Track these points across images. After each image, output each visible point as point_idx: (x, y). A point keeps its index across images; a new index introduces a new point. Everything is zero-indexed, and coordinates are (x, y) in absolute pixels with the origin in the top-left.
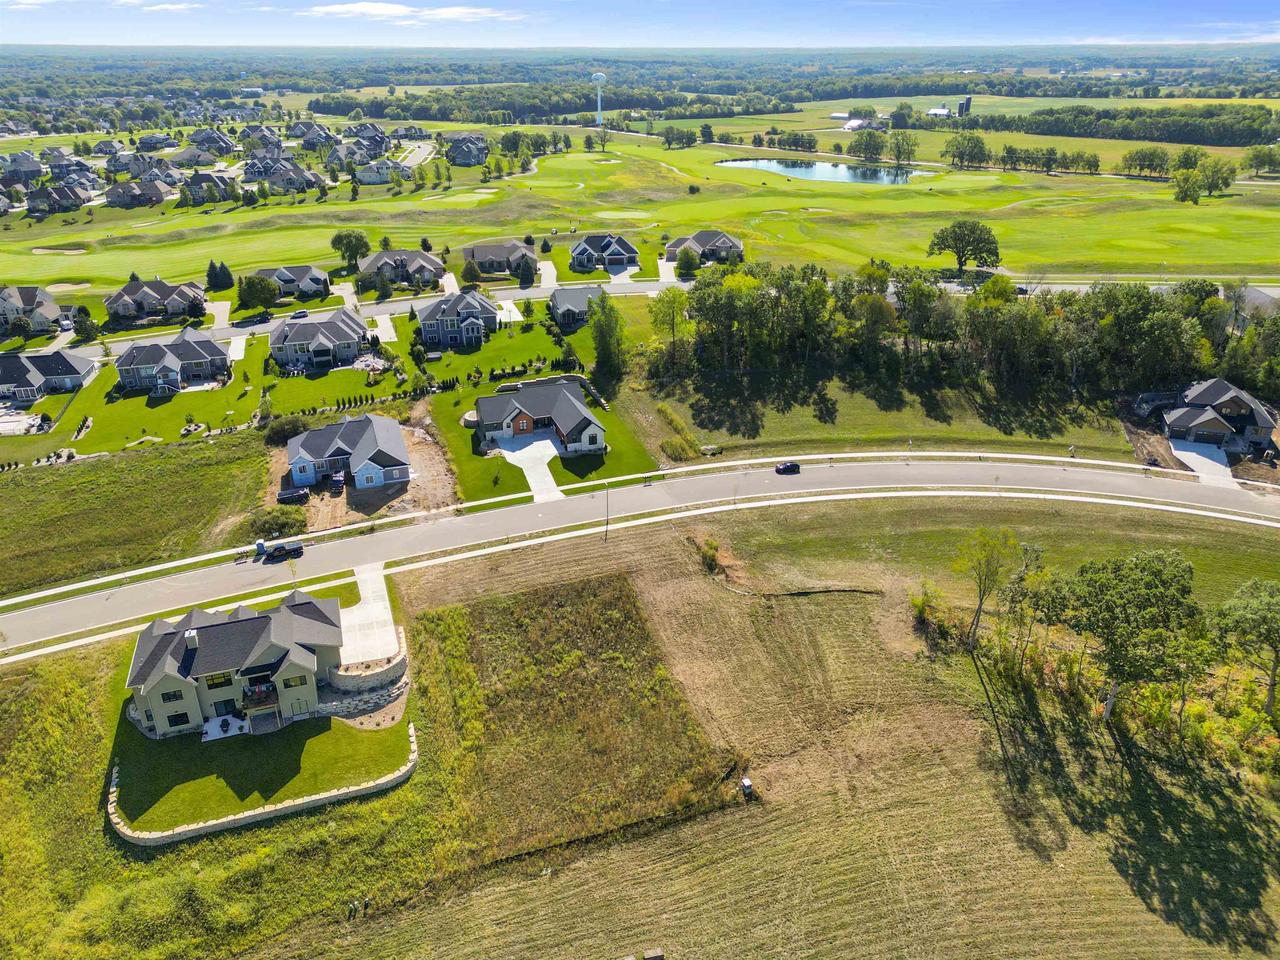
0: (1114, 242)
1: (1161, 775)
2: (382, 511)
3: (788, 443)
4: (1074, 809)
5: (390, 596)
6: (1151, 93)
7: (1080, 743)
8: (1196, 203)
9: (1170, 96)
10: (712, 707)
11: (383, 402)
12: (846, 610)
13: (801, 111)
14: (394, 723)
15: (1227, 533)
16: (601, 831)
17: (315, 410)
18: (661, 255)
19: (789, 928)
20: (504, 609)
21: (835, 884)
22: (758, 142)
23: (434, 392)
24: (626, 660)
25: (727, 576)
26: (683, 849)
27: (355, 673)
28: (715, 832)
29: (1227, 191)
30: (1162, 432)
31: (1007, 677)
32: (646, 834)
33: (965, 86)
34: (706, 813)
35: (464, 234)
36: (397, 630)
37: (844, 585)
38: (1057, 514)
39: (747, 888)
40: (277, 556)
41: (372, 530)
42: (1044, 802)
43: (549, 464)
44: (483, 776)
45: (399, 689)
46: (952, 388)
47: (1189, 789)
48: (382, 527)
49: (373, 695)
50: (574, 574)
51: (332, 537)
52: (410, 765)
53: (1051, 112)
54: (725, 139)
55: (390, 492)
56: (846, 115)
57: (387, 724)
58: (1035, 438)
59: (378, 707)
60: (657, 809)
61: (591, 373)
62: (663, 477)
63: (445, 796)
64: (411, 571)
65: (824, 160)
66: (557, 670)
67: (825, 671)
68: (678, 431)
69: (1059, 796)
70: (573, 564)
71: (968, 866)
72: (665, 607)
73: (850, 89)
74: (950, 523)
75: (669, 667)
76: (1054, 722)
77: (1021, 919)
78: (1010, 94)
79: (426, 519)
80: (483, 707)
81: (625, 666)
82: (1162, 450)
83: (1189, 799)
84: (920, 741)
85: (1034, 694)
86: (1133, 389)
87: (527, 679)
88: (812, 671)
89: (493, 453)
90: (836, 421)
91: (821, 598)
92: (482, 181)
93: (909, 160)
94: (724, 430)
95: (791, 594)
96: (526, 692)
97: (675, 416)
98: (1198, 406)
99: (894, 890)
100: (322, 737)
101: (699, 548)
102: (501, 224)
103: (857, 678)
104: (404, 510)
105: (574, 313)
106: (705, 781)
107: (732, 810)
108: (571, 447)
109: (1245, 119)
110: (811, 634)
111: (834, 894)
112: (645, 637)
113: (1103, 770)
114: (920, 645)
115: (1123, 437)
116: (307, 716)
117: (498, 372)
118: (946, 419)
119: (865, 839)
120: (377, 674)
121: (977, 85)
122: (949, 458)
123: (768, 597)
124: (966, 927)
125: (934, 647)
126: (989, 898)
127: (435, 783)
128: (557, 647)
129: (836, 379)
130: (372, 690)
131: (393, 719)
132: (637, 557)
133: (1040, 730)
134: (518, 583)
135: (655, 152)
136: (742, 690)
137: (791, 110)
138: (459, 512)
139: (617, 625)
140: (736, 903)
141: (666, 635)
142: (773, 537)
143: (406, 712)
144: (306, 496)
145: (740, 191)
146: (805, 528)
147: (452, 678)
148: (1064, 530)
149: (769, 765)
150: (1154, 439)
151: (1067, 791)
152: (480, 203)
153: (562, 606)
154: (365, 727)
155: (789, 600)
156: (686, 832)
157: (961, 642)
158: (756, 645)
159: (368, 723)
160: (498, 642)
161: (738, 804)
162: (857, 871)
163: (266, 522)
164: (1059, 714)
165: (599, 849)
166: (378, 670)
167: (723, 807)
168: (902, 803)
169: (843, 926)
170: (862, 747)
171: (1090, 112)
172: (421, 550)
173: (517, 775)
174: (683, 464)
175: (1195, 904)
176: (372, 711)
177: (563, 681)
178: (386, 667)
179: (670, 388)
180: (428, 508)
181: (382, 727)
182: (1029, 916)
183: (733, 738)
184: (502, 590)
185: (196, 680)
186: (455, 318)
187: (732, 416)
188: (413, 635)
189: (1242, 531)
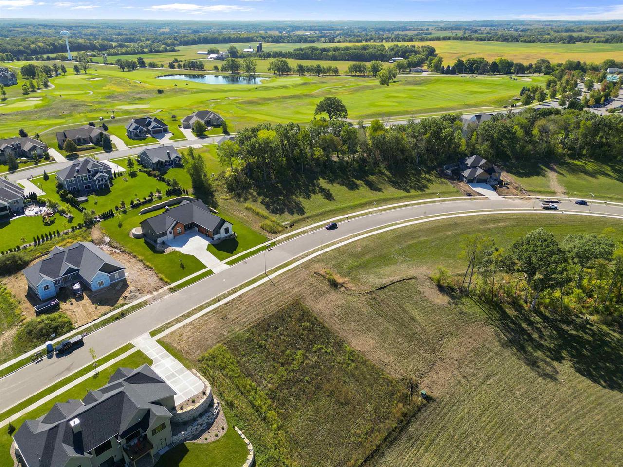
0: (377, 103)
1: (564, 327)
2: (121, 301)
3: (322, 214)
4: (548, 353)
5: (171, 353)
6: (331, 41)
7: (531, 323)
8: (388, 85)
9: (339, 42)
10: (382, 358)
11: (66, 234)
12: (406, 290)
13: (179, 50)
14: (225, 431)
15: (517, 218)
16: (374, 447)
17: (18, 247)
18: (179, 126)
19: (488, 459)
20: (247, 340)
21: (491, 428)
22: (171, 66)
23: (99, 221)
24: (326, 347)
25: (345, 288)
26: (415, 440)
27: (189, 409)
28: (424, 424)
29: (395, 80)
30: (463, 181)
31: (488, 302)
32: (395, 439)
33: (252, 38)
34: (414, 416)
35: (41, 125)
36: (192, 372)
37: (397, 278)
38: (456, 224)
39: (457, 447)
40: (67, 349)
41: (123, 315)
42: (536, 354)
43: (208, 249)
44: (293, 441)
45: (216, 408)
46: (373, 175)
47: (576, 330)
48: (128, 311)
49: (204, 418)
50: (271, 308)
51: (97, 326)
52: (252, 453)
53: (301, 49)
54: (152, 65)
55: (118, 288)
56: (206, 52)
57: (222, 434)
58: (420, 192)
59: (209, 425)
60: (391, 424)
61: (193, 194)
62: (274, 244)
63: (281, 463)
64: (172, 333)
65: (209, 74)
66: (295, 365)
67: (418, 323)
68: (266, 218)
69: (539, 350)
70: (267, 302)
71: (533, 396)
72: (327, 313)
73: (196, 40)
74: (419, 237)
75: (349, 345)
76: (516, 317)
77: (567, 411)
78: (273, 42)
79: (154, 299)
80: (269, 401)
81: (328, 351)
82: (467, 188)
83: (579, 334)
84: (475, 344)
85: (501, 307)
86: (440, 165)
87: (283, 376)
88: (413, 325)
89: (169, 250)
90: (335, 198)
91: (393, 287)
92: (24, 94)
93: (254, 72)
94: (286, 213)
95: (379, 289)
96: (287, 383)
97: (258, 210)
98: (474, 167)
99: (515, 419)
100: (187, 458)
101: (324, 277)
102: (61, 117)
103: (433, 322)
104: (135, 297)
105: (162, 162)
106: (405, 399)
107: (424, 409)
108: (216, 237)
109: (378, 50)
110: (400, 306)
111: (494, 433)
112: (329, 333)
113: (546, 333)
114: (446, 299)
115: (450, 186)
116: (168, 449)
117: (135, 203)
118: (380, 190)
119: (487, 400)
120: (202, 404)
121: (257, 38)
122: (394, 208)
123: (370, 293)
124: (552, 425)
125: (452, 297)
126: (551, 407)
127: (271, 458)
128: (288, 352)
129: (321, 179)
130: (201, 415)
131: (223, 428)
132: (297, 290)
133: (513, 322)
134: (245, 322)
135: (118, 73)
136: (390, 345)
137: (174, 50)
138: (172, 290)
139: (311, 330)
140: (458, 457)
141: (336, 327)
142: (352, 262)
143: (228, 422)
144: (58, 304)
145: (185, 91)
146: (363, 254)
147: (242, 391)
148: (463, 230)
149: (425, 379)
150: (462, 184)
151: (540, 347)
152: (36, 107)
153: (277, 328)
154: (209, 440)
155: (380, 292)
156: (411, 429)
157: (462, 292)
158: (380, 319)
159: (209, 437)
160: (254, 360)
161: (425, 405)
162: (495, 418)
163: (42, 330)
164: (516, 313)
165: (380, 457)
166: (202, 401)
167: (419, 409)
168: (488, 376)
169: (508, 447)
170: (456, 355)
171: (317, 49)
172: (168, 319)
173: (312, 434)
174: (279, 235)
175: (614, 378)
176: (208, 428)
177: (303, 370)
178: (205, 397)
179: (244, 195)
180: (150, 292)
181: (220, 436)
182: (569, 409)
183: (402, 371)
184: (238, 329)
185: (90, 453)
186: (87, 174)
187: (285, 204)
188: (205, 373)
189: (522, 217)
